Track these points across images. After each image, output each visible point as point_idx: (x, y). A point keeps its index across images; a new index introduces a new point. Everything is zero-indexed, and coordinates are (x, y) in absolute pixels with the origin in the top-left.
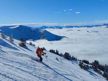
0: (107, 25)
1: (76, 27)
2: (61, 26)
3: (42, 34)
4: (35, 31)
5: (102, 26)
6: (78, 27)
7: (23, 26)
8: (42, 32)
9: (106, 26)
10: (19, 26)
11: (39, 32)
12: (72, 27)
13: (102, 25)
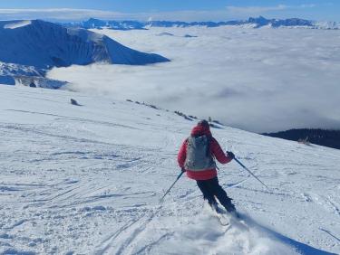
0: (257, 22)
1: (179, 23)
2: (140, 20)
3: (97, 47)
4: (76, 37)
5: (246, 25)
6: (185, 24)
7: (42, 21)
8: (96, 40)
9: (255, 25)
10: (33, 21)
11: (88, 41)
12: (169, 24)
13: (246, 22)
